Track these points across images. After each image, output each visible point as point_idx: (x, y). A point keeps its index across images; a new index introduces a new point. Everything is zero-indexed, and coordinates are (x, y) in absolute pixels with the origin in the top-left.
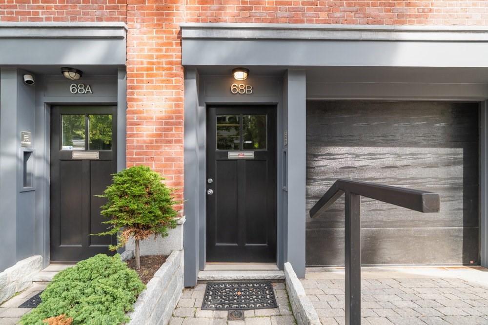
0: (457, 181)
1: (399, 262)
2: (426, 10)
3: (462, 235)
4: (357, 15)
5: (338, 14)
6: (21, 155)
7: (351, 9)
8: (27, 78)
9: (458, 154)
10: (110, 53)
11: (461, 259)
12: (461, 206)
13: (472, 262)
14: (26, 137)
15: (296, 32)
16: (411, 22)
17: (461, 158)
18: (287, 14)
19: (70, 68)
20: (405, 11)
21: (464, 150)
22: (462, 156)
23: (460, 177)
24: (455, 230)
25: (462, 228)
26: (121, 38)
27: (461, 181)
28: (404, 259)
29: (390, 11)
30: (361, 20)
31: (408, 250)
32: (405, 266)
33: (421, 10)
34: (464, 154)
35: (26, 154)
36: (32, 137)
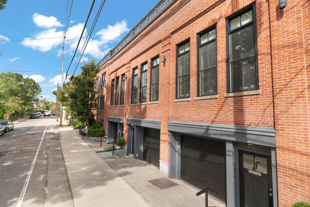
8: (119, 124)
10: (123, 122)
19: (121, 123)
26: (123, 120)
35: (120, 133)
36: (120, 131)
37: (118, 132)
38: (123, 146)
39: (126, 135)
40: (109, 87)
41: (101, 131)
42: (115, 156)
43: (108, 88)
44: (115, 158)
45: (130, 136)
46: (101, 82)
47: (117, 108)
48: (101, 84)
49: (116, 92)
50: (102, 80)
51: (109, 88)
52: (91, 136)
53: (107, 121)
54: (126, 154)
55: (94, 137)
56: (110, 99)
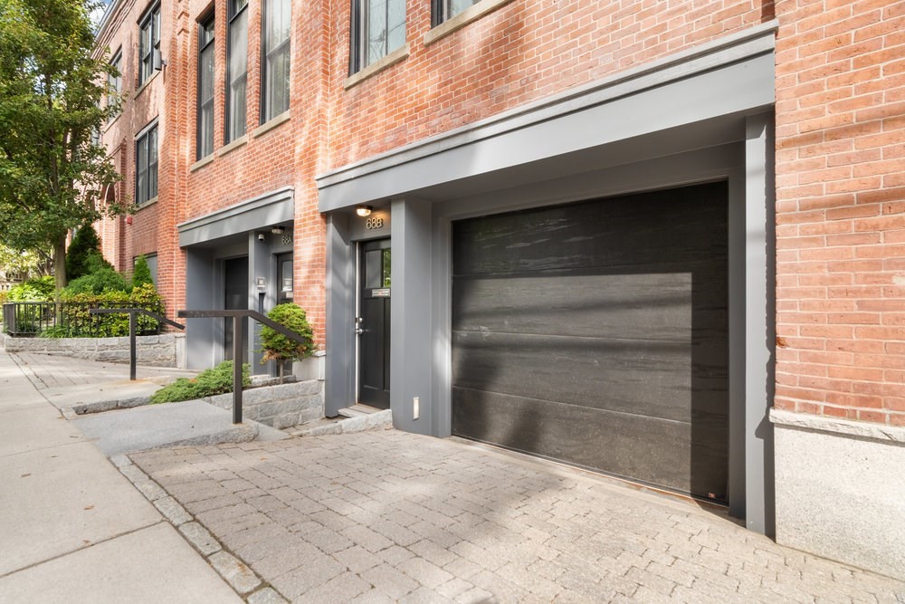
0: (679, 335)
1: (573, 460)
2: (531, 79)
3: (690, 439)
4: (453, 116)
5: (435, 122)
6: (257, 296)
7: (449, 109)
8: (260, 237)
9: (682, 284)
10: (285, 212)
11: (688, 484)
12: (688, 382)
13: (712, 495)
14: (261, 282)
15: (386, 160)
16: (513, 103)
17: (688, 291)
18: (392, 137)
19: (275, 227)
20: (504, 90)
21: (694, 278)
22: (689, 288)
23: (687, 327)
24: (675, 425)
25: (690, 424)
26: (289, 198)
27: (688, 335)
28: (580, 457)
29: (487, 97)
30: (457, 121)
31: (586, 444)
32: (582, 468)
33: (524, 82)
34: (694, 284)
35: (262, 295)
36: (266, 281)
37: (253, 292)
38: (296, 365)
39: (316, 290)
40: (179, 62)
41: (144, 305)
42: (249, 424)
43: (174, 69)
44: (255, 438)
45: (347, 293)
46: (136, 61)
47: (238, 157)
48: (136, 71)
49: (228, 75)
50: (141, 52)
51: (180, 69)
52: (75, 335)
53: (178, 254)
54: (320, 410)
55: (98, 334)
56: (190, 126)
